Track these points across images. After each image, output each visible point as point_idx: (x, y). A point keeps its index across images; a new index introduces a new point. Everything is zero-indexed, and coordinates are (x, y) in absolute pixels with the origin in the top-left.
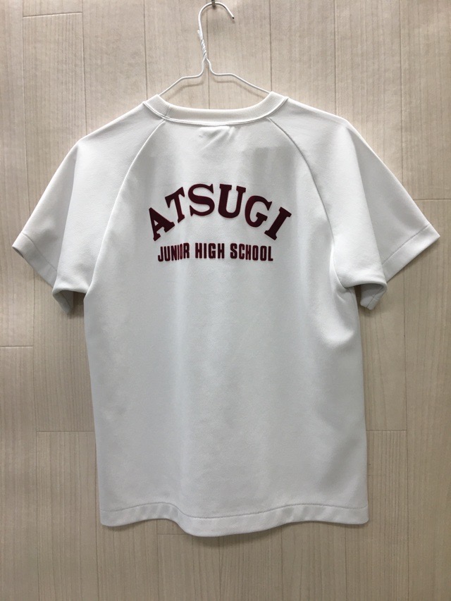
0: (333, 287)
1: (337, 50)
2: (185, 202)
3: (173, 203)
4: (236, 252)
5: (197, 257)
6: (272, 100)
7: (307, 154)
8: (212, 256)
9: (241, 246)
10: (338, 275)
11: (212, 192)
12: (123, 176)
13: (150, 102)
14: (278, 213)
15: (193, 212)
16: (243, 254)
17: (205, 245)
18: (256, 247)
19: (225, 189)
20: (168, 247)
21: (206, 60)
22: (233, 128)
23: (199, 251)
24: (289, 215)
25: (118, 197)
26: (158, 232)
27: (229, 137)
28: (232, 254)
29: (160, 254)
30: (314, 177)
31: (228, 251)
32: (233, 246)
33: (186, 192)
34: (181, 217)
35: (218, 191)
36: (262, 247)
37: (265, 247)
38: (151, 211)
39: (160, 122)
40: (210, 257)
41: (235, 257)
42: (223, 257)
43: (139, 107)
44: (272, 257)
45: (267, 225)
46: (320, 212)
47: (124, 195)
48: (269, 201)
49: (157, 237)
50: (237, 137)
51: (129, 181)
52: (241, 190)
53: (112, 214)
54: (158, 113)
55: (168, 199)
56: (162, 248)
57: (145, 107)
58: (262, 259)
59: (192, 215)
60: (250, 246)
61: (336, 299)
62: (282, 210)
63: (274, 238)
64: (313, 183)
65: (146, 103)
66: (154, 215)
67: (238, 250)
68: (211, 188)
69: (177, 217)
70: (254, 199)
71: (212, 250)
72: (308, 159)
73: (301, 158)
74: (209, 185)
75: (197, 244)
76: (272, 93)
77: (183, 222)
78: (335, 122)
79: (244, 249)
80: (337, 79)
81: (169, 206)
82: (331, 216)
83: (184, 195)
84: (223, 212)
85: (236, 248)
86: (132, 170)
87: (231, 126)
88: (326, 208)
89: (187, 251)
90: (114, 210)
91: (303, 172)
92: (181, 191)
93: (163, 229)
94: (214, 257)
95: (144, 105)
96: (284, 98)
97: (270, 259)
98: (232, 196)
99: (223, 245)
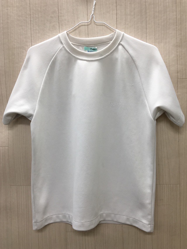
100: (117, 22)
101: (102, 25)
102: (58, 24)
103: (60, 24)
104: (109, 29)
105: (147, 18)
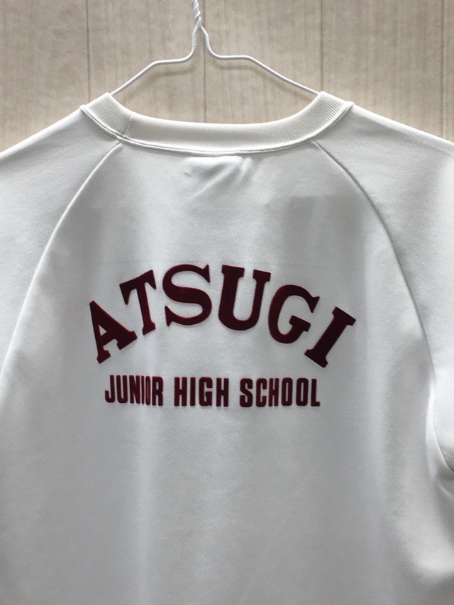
0: (433, 470)
1: (445, 12)
2: (157, 300)
3: (134, 295)
4: (250, 395)
5: (177, 404)
6: (322, 108)
7: (387, 212)
8: (206, 402)
9: (261, 382)
10: (442, 448)
11: (208, 279)
12: (43, 247)
13: (95, 108)
14: (331, 317)
15: (171, 317)
16: (265, 398)
17: (193, 380)
18: (288, 381)
19: (232, 275)
20: (125, 377)
21: (200, 29)
22: (248, 160)
23: (183, 391)
24: (351, 321)
25: (32, 287)
26: (106, 348)
27: (240, 178)
28: (242, 398)
29: (109, 389)
30: (399, 255)
31: (235, 393)
32: (245, 383)
33: (159, 279)
34: (149, 327)
35: (218, 279)
36: (300, 381)
37: (305, 381)
38: (94, 307)
39: (113, 146)
40: (202, 403)
41: (249, 404)
42: (226, 404)
43: (73, 117)
44: (318, 400)
45: (309, 340)
46: (409, 321)
47: (44, 282)
48: (313, 295)
49: (103, 356)
50: (256, 177)
51: (53, 256)
52: (262, 278)
53: (20, 319)
54: (109, 129)
55: (126, 289)
56: (112, 377)
57: (85, 117)
58: (299, 403)
59: (168, 324)
60: (277, 380)
61: (438, 492)
62: (338, 313)
63: (323, 363)
64: (396, 266)
65: (86, 108)
66: (99, 316)
67: (253, 391)
68: (205, 273)
69: (141, 325)
70: (286, 292)
71: (206, 389)
72: (387, 222)
73: (375, 220)
74: (202, 266)
75: (177, 380)
76: (322, 95)
77: (152, 335)
78: (439, 151)
79: (265, 388)
80: (445, 68)
81: (126, 301)
82: (431, 330)
83: (154, 286)
84: (228, 318)
85: (250, 387)
86: (58, 235)
87: (244, 155)
88: (422, 313)
89: (159, 392)
90: (24, 311)
91: (378, 245)
92: (149, 277)
93: (114, 342)
94: (209, 403)
95: (83, 113)
96: (345, 105)
97: (315, 404)
98: (246, 288)
99: (227, 381)
100: (326, 60)
101: (246, 68)
102: (86, 62)
103: (92, 59)
104: (290, 91)
105: (445, 48)
